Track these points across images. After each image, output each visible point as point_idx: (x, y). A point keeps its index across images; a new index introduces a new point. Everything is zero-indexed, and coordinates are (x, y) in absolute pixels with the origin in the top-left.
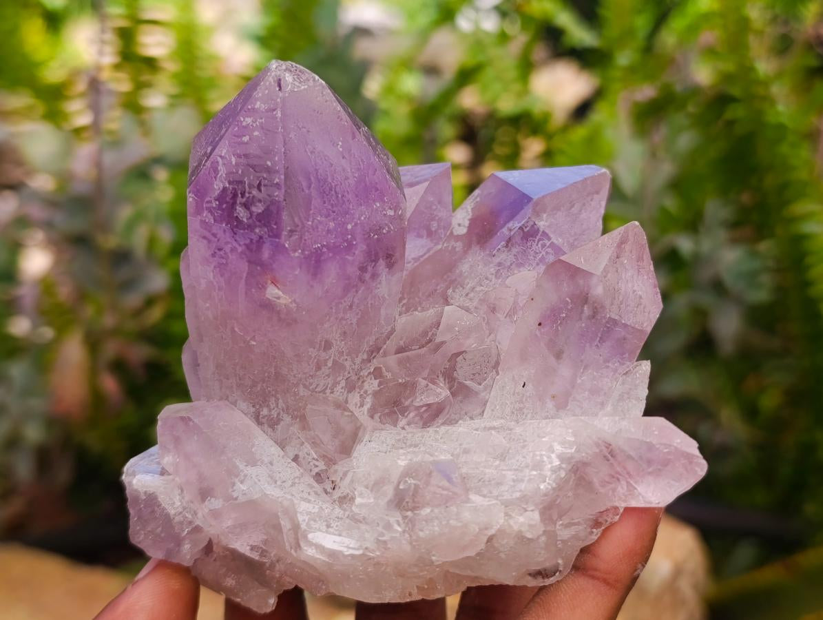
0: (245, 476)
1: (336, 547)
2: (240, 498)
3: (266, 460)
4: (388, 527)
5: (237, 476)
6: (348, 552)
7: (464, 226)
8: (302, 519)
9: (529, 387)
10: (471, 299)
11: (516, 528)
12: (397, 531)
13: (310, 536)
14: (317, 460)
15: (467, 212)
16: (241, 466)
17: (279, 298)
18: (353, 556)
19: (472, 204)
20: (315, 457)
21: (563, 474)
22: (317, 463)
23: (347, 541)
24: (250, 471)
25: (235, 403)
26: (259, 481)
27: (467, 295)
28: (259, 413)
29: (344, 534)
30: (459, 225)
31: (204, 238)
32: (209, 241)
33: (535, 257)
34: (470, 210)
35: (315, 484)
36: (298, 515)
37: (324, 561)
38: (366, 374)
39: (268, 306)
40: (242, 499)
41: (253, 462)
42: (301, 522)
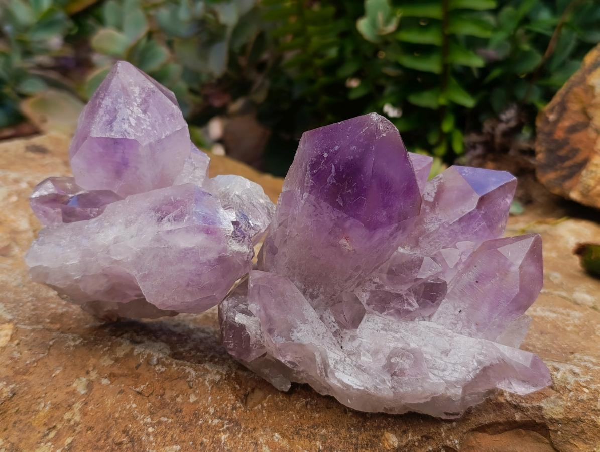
0: (301, 330)
1: (349, 383)
2: (296, 341)
3: (310, 320)
4: (384, 381)
5: (295, 328)
6: (355, 387)
7: (431, 196)
8: (331, 362)
9: (463, 314)
10: (431, 245)
11: (449, 395)
12: (388, 385)
13: (336, 374)
14: (334, 323)
15: (434, 187)
16: (299, 324)
17: (346, 245)
18: (358, 390)
19: (438, 183)
20: (334, 321)
21: (478, 371)
22: (335, 325)
23: (356, 381)
24: (303, 327)
25: (293, 281)
26: (308, 334)
27: (429, 242)
28: (307, 290)
29: (353, 375)
30: (428, 194)
31: (314, 206)
32: (316, 208)
33: (472, 230)
34: (436, 186)
35: (333, 337)
36: (329, 359)
37: (340, 387)
38: (368, 279)
39: (337, 246)
40: (297, 342)
41: (305, 321)
42: (330, 364)
